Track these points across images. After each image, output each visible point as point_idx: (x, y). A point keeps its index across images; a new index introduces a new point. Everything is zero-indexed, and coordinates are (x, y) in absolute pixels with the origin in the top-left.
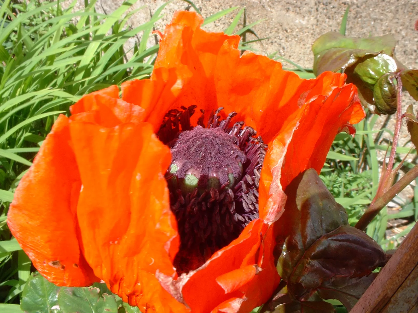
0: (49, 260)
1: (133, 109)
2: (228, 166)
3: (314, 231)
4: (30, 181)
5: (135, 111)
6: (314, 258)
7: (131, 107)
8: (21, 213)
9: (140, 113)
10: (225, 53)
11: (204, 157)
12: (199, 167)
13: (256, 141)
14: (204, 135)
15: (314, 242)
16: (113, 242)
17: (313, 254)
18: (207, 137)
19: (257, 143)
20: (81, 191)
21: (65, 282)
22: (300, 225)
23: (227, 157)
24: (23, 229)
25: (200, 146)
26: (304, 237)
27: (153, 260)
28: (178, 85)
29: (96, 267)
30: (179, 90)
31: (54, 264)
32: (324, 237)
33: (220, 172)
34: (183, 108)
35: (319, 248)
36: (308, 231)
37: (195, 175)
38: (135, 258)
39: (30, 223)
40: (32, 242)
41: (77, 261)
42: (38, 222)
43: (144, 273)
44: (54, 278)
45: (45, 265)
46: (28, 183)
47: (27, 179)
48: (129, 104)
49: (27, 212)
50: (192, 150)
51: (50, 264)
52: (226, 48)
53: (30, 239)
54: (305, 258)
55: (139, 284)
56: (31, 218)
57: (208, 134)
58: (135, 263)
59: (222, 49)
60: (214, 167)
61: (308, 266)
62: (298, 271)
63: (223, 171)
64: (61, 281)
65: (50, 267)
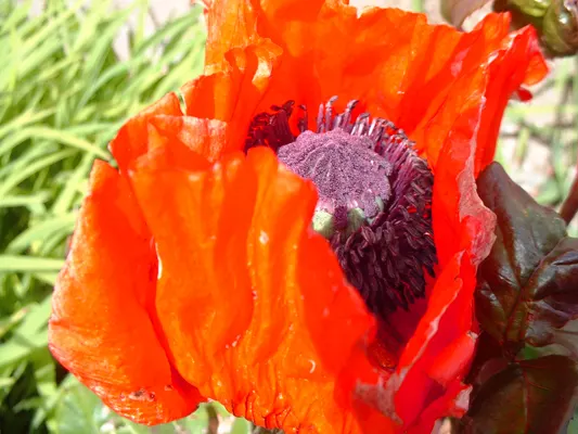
0: (128, 392)
1: (210, 127)
2: (371, 184)
3: (529, 257)
4: (72, 279)
5: (212, 129)
6: (538, 297)
7: (206, 125)
8: (67, 332)
9: (220, 131)
10: (331, 14)
11: (334, 178)
12: (330, 197)
13: (398, 138)
14: (326, 145)
15: (533, 274)
16: (230, 345)
17: (535, 291)
18: (331, 147)
19: (399, 141)
20: (159, 276)
21: (160, 417)
22: (505, 252)
23: (367, 172)
24: (79, 355)
25: (324, 163)
26: (516, 269)
27: (314, 363)
28: (263, 70)
29: (202, 384)
30: (265, 79)
31: (137, 395)
32: (544, 261)
33: (363, 196)
34: (275, 108)
35: (543, 281)
36: (520, 257)
37: (326, 211)
38: (269, 361)
39: (86, 343)
40: (96, 371)
41: (170, 381)
42: (98, 339)
43: (292, 381)
44: (142, 417)
45: (123, 400)
46: (69, 283)
47: (66, 277)
48: (201, 120)
49: (78, 329)
50: (313, 171)
51: (132, 396)
52: (331, 7)
53: (92, 367)
54: (524, 300)
55: (281, 397)
56: (86, 335)
57: (330, 142)
58: (271, 368)
59: (323, 8)
60: (354, 192)
61: (532, 312)
62: (516, 323)
63: (368, 195)
64: (152, 418)
65: (131, 401)
